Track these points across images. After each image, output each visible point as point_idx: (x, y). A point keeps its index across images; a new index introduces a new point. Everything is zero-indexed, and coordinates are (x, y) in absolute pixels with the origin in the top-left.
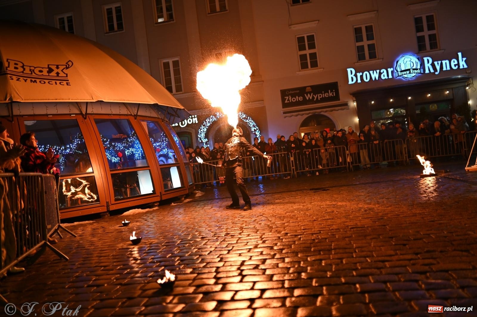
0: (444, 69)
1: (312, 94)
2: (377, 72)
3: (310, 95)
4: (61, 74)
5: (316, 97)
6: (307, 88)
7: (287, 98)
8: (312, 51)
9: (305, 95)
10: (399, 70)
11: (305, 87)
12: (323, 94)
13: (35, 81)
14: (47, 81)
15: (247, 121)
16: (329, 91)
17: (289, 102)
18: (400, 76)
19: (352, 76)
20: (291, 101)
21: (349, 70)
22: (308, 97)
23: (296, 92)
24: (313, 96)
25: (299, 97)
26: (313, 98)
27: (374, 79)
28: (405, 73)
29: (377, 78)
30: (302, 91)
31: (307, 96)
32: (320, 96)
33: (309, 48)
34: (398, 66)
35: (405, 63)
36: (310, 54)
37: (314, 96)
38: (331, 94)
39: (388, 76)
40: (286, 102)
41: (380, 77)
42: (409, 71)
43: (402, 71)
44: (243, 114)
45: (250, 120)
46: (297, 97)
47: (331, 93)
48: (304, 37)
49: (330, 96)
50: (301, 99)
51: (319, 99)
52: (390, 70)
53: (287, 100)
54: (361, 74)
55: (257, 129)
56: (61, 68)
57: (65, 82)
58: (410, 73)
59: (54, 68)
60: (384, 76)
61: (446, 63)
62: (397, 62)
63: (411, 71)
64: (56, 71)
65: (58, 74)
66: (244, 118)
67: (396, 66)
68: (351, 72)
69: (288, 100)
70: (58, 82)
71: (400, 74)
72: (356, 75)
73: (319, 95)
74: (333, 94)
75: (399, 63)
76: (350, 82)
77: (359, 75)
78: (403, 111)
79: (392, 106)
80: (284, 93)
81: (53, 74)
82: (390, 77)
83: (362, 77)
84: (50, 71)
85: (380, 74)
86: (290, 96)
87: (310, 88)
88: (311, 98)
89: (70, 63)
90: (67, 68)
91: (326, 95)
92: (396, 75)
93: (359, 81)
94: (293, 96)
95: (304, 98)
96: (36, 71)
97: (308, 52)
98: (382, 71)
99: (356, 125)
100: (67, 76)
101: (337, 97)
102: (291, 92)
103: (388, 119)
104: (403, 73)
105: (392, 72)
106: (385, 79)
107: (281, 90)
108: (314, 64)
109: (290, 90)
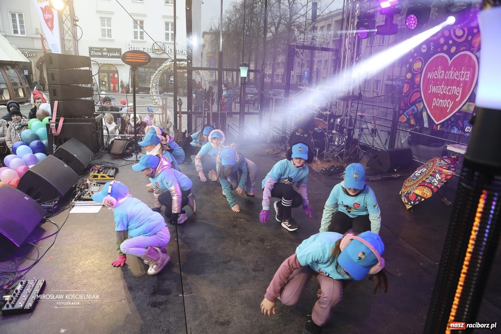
1: (107, 52)
2: (143, 47)
3: (106, 53)
5: (109, 55)
6: (104, 49)
7: (93, 52)
8: (109, 28)
10: (154, 49)
11: (103, 48)
12: (113, 54)
16: (117, 53)
19: (130, 47)
20: (95, 54)
22: (105, 54)
23: (98, 49)
24: (107, 54)
25: (99, 53)
26: (107, 55)
28: (157, 51)
29: (142, 51)
30: (101, 50)
31: (104, 53)
32: (111, 54)
33: (107, 26)
38: (117, 55)
39: (148, 51)
40: (92, 54)
42: (158, 51)
43: (155, 50)
46: (98, 53)
48: (105, 18)
50: (100, 54)
53: (92, 53)
58: (159, 51)
60: (146, 50)
63: (160, 50)
67: (153, 46)
68: (129, 45)
69: (93, 53)
74: (118, 55)
76: (128, 50)
77: (133, 47)
80: (91, 49)
85: (144, 49)
87: (106, 49)
88: (106, 54)
91: (115, 54)
92: (152, 51)
93: (133, 50)
94: (96, 51)
95: (102, 54)
97: (106, 28)
102: (95, 49)
104: (155, 51)
105: (150, 49)
107: (89, 47)
108: (109, 35)
109: (94, 48)
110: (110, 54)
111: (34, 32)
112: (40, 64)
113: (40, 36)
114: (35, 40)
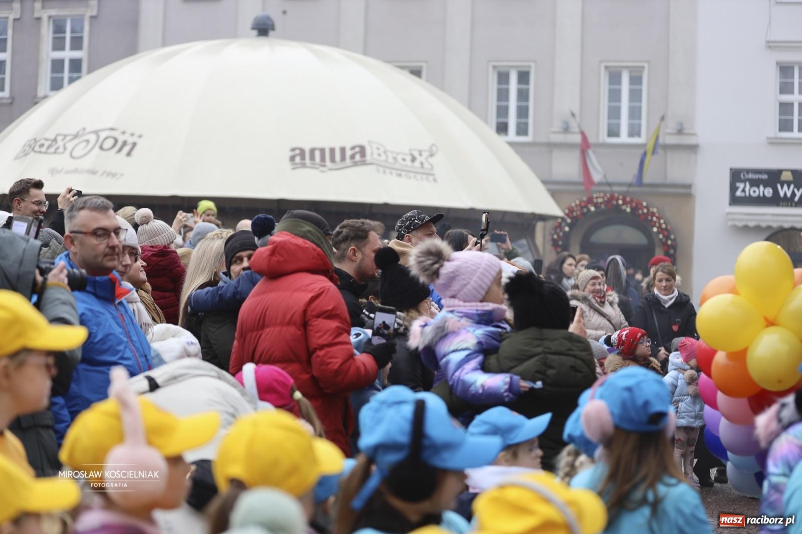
1: (792, 187)
3: (789, 187)
4: (426, 165)
5: (798, 194)
6: (784, 173)
7: (741, 186)
9: (779, 186)
11: (781, 171)
13: (400, 175)
14: (412, 175)
17: (743, 195)
20: (747, 194)
22: (784, 191)
24: (793, 192)
25: (765, 188)
26: (793, 194)
30: (773, 177)
31: (782, 188)
36: (800, 104)
37: (796, 190)
40: (739, 193)
46: (762, 188)
50: (768, 192)
53: (740, 189)
56: (425, 154)
57: (431, 178)
59: (416, 154)
64: (419, 159)
65: (422, 164)
69: (744, 191)
70: (424, 176)
80: (736, 175)
81: (417, 164)
84: (414, 159)
86: (748, 184)
87: (789, 173)
88: (788, 194)
89: (434, 149)
90: (432, 155)
94: (755, 183)
95: (776, 191)
96: (399, 158)
97: (796, 98)
100: (432, 168)
102: (751, 176)
107: (731, 169)
109: (748, 171)
111: (557, 125)
112: (565, 233)
113: (577, 139)
114: (557, 154)
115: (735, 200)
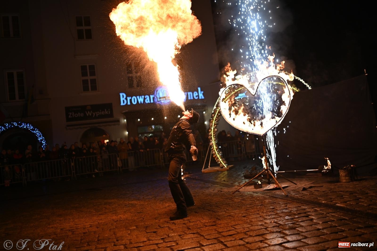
0: (189, 98)
1: (91, 112)
2: (142, 98)
3: (90, 112)
5: (94, 114)
6: (87, 107)
7: (71, 113)
8: (93, 77)
9: (86, 112)
10: (158, 97)
12: (101, 112)
15: (35, 132)
16: (106, 110)
17: (72, 117)
18: (159, 101)
19: (124, 99)
20: (73, 116)
21: (121, 94)
22: (89, 114)
23: (78, 109)
26: (92, 114)
27: (140, 102)
28: (162, 99)
29: (142, 102)
30: (83, 109)
31: (87, 113)
33: (90, 75)
34: (157, 94)
35: (162, 92)
36: (91, 80)
37: (93, 113)
38: (106, 113)
39: (150, 100)
40: (70, 117)
41: (144, 101)
43: (160, 98)
44: (31, 126)
45: (37, 131)
46: (79, 114)
47: (106, 111)
48: (86, 66)
49: (106, 114)
50: (82, 115)
51: (97, 116)
52: (152, 97)
53: (70, 115)
54: (130, 98)
55: (43, 139)
58: (166, 100)
60: (147, 100)
61: (190, 94)
62: (157, 91)
63: (167, 98)
66: (32, 129)
67: (156, 94)
68: (123, 96)
69: (72, 115)
71: (159, 100)
72: (126, 99)
73: (97, 113)
74: (108, 112)
75: (158, 92)
76: (122, 104)
77: (129, 99)
78: (161, 127)
79: (153, 123)
82: (152, 101)
83: (131, 100)
85: (145, 99)
86: (73, 113)
87: (89, 106)
88: (90, 115)
91: (103, 113)
92: (156, 100)
93: (129, 103)
94: (76, 112)
95: (85, 114)
97: (89, 78)
98: (146, 97)
99: (125, 137)
101: (111, 115)
102: (74, 109)
103: (150, 133)
105: (154, 98)
106: (148, 103)
107: (65, 107)
108: (94, 88)
109: (73, 107)
110: (96, 114)
115: (68, 120)
